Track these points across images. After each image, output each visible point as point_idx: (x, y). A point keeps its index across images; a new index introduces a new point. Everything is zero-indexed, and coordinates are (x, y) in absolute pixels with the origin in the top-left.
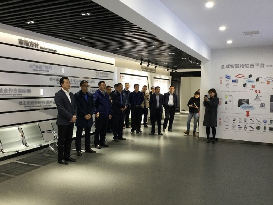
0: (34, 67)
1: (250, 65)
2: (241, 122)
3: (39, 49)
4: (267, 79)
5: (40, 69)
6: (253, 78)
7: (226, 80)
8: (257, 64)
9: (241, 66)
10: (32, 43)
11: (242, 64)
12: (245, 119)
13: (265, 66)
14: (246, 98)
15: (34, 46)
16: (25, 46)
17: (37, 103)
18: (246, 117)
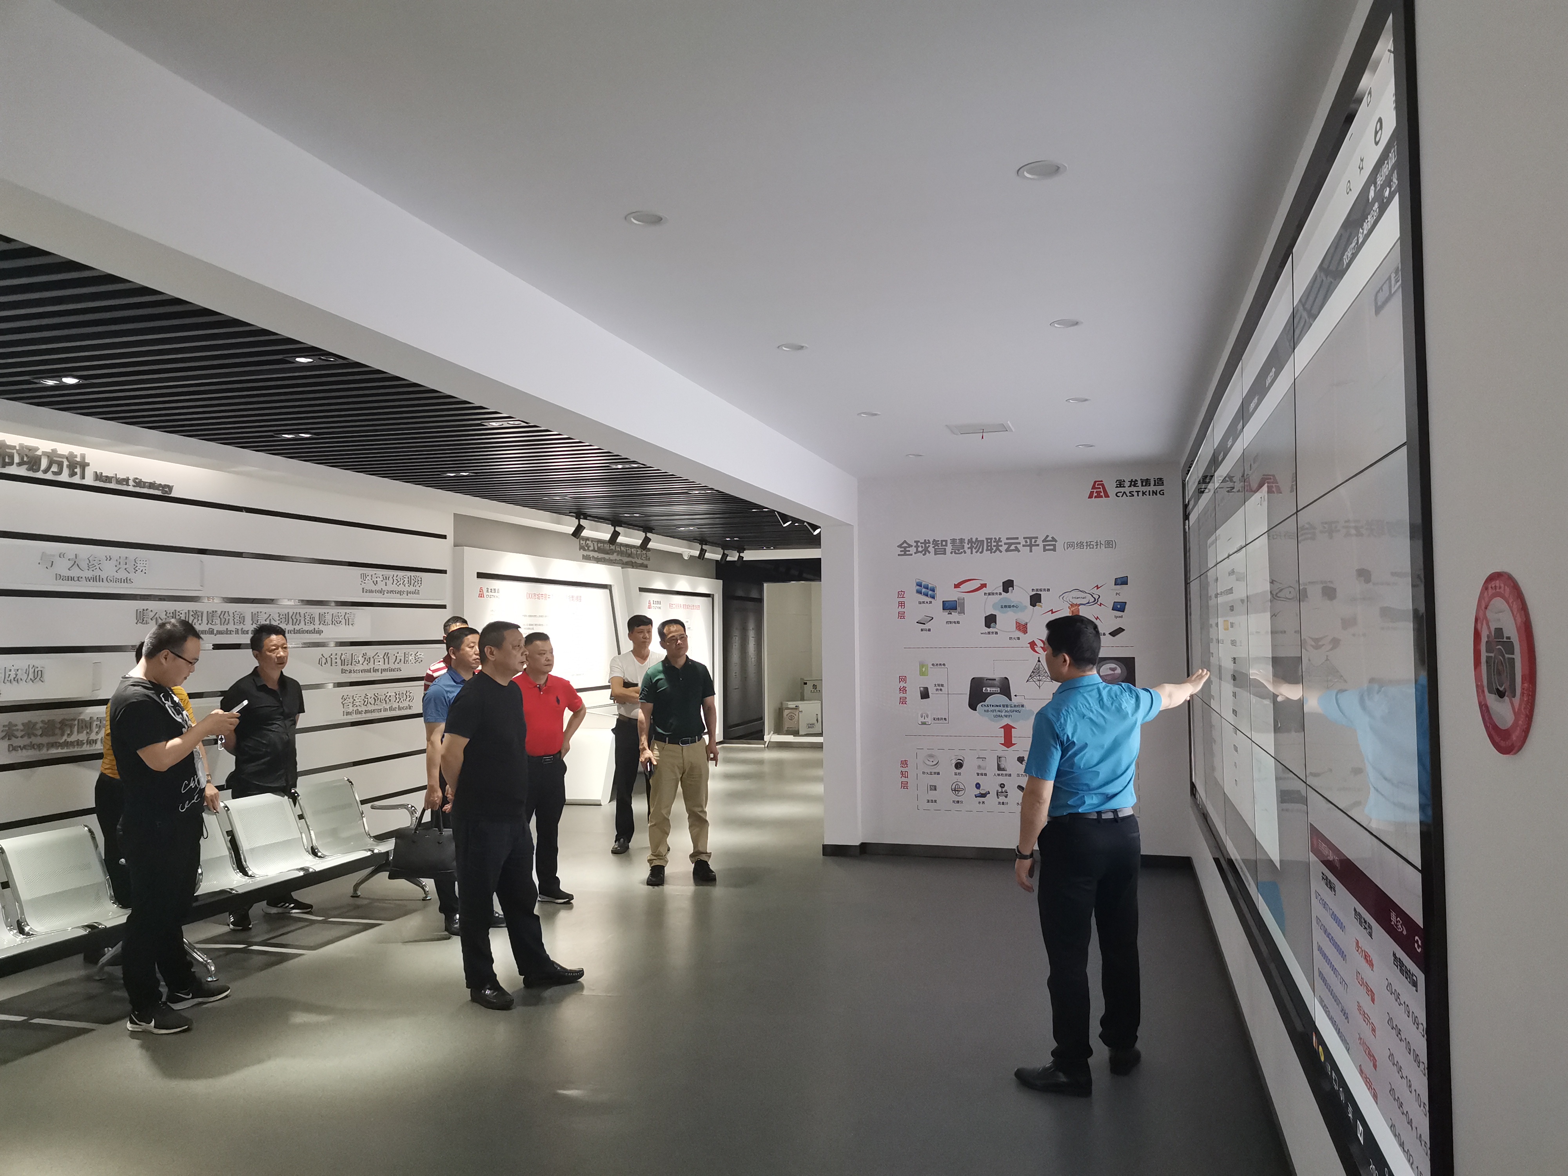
0: (62, 567)
1: (1004, 540)
2: (984, 772)
3: (89, 481)
4: (1069, 597)
5: (89, 574)
6: (1020, 595)
7: (920, 603)
8: (1031, 538)
9: (971, 548)
10: (54, 459)
11: (974, 540)
12: (999, 758)
13: (1059, 546)
14: (998, 675)
15: (66, 471)
16: (22, 471)
17: (71, 727)
18: (1001, 750)
